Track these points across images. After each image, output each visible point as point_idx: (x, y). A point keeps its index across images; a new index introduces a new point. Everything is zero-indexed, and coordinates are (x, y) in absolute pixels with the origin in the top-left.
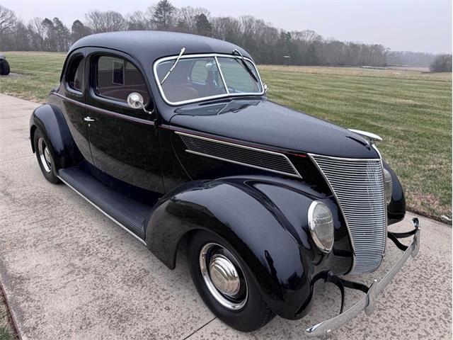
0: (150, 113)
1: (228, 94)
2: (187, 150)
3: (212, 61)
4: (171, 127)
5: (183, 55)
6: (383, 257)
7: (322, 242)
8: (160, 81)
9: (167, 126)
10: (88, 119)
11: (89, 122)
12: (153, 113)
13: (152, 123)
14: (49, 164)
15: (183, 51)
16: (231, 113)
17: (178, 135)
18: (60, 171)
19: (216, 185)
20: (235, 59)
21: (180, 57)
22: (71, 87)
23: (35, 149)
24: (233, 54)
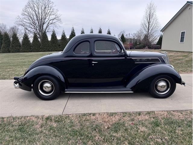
2: (135, 63)
9: (129, 58)
13: (124, 58)
18: (66, 90)
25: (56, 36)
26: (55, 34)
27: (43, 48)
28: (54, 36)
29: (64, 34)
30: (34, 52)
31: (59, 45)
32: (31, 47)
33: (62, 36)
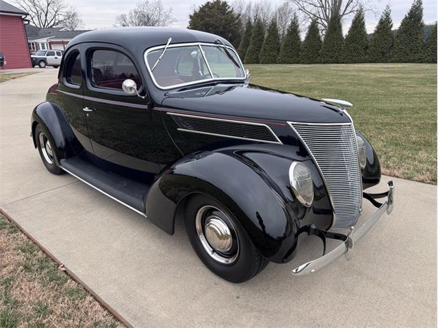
0: (143, 97)
1: (214, 79)
2: (179, 129)
3: (196, 50)
4: (163, 109)
5: (170, 44)
6: (360, 212)
7: (304, 197)
8: (151, 68)
9: (159, 109)
10: (86, 109)
11: (88, 112)
12: (146, 98)
13: (145, 107)
14: (51, 157)
15: (170, 40)
16: (217, 95)
17: (169, 115)
18: (62, 161)
19: (206, 156)
20: (218, 47)
21: (167, 46)
22: (68, 82)
23: (37, 144)
24: (216, 43)
25: (364, 23)
26: (363, 18)
27: (326, 54)
28: (358, 23)
29: (387, 15)
30: (303, 63)
31: (367, 48)
32: (300, 50)
33: (381, 22)
